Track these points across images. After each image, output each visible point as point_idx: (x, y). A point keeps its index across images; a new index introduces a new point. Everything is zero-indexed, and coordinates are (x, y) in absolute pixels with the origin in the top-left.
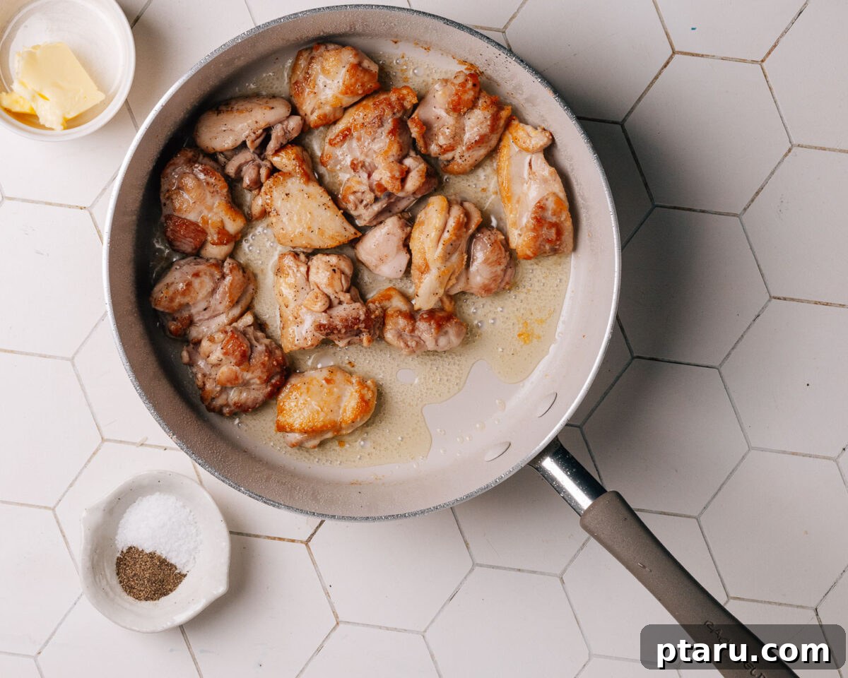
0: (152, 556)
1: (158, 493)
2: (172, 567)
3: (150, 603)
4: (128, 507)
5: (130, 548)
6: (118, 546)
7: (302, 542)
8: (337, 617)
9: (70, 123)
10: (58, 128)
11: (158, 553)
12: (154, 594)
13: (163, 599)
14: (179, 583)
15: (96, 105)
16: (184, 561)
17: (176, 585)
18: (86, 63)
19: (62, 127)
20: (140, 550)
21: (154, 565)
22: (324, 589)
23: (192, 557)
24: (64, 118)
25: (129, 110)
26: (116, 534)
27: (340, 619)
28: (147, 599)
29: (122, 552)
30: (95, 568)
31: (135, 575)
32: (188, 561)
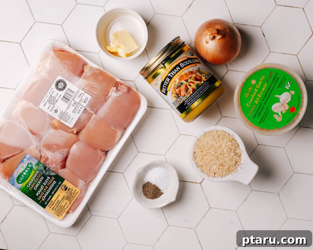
0: (154, 186)
1: (160, 167)
2: (160, 190)
3: (151, 200)
4: (150, 170)
5: (148, 182)
6: (145, 181)
7: (199, 183)
8: (210, 206)
9: (128, 55)
10: (124, 56)
11: (156, 185)
12: (153, 197)
13: (155, 199)
14: (161, 195)
15: (136, 50)
16: (163, 189)
17: (160, 196)
18: (133, 37)
19: (126, 56)
20: (151, 183)
21: (154, 188)
22: (206, 197)
23: (166, 188)
24: (126, 54)
25: (146, 51)
26: (145, 177)
27: (211, 207)
28: (150, 198)
29: (145, 183)
30: (136, 186)
31: (148, 190)
32: (165, 189)
